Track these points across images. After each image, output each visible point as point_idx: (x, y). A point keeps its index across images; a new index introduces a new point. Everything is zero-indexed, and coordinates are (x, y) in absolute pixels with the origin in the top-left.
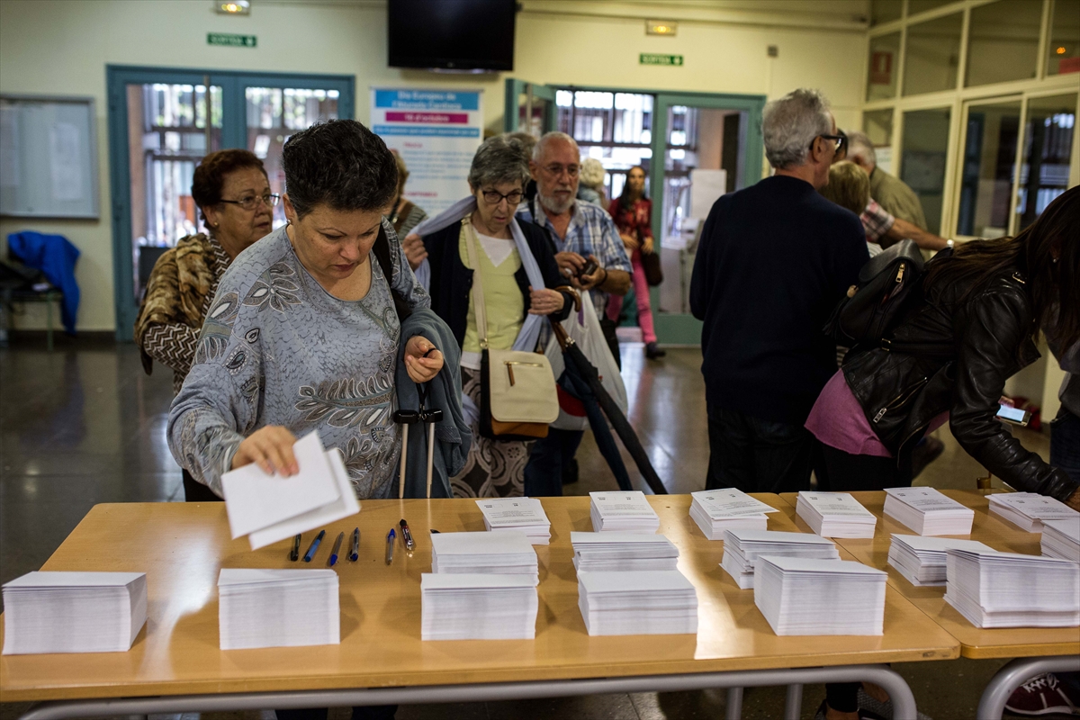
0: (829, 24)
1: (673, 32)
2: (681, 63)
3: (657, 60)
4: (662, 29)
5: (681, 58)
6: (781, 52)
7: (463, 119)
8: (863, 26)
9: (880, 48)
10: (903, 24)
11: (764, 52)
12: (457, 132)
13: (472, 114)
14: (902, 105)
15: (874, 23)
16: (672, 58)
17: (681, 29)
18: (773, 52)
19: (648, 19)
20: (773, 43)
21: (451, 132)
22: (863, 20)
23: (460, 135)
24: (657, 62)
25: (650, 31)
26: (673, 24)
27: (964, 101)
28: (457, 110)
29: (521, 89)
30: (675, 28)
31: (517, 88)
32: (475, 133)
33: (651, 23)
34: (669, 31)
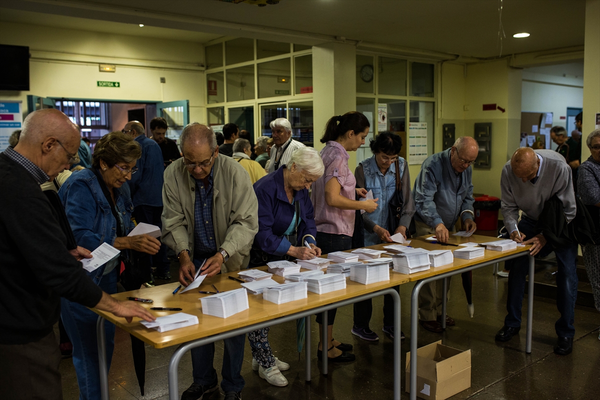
0: (188, 67)
1: (113, 70)
2: (119, 86)
3: (106, 84)
4: (108, 69)
5: (118, 83)
6: (167, 81)
7: (11, 117)
8: (203, 69)
9: (211, 79)
10: (224, 68)
11: (159, 81)
12: (8, 125)
13: (15, 115)
14: (228, 105)
15: (207, 68)
16: (114, 83)
17: (118, 69)
18: (163, 80)
19: (100, 63)
20: (163, 76)
21: (5, 125)
22: (203, 66)
23: (9, 127)
24: (107, 86)
25: (102, 69)
26: (113, 66)
27: (259, 104)
28: (7, 113)
29: (37, 101)
30: (114, 68)
31: (34, 100)
32: (18, 125)
33: (101, 66)
34: (111, 70)
